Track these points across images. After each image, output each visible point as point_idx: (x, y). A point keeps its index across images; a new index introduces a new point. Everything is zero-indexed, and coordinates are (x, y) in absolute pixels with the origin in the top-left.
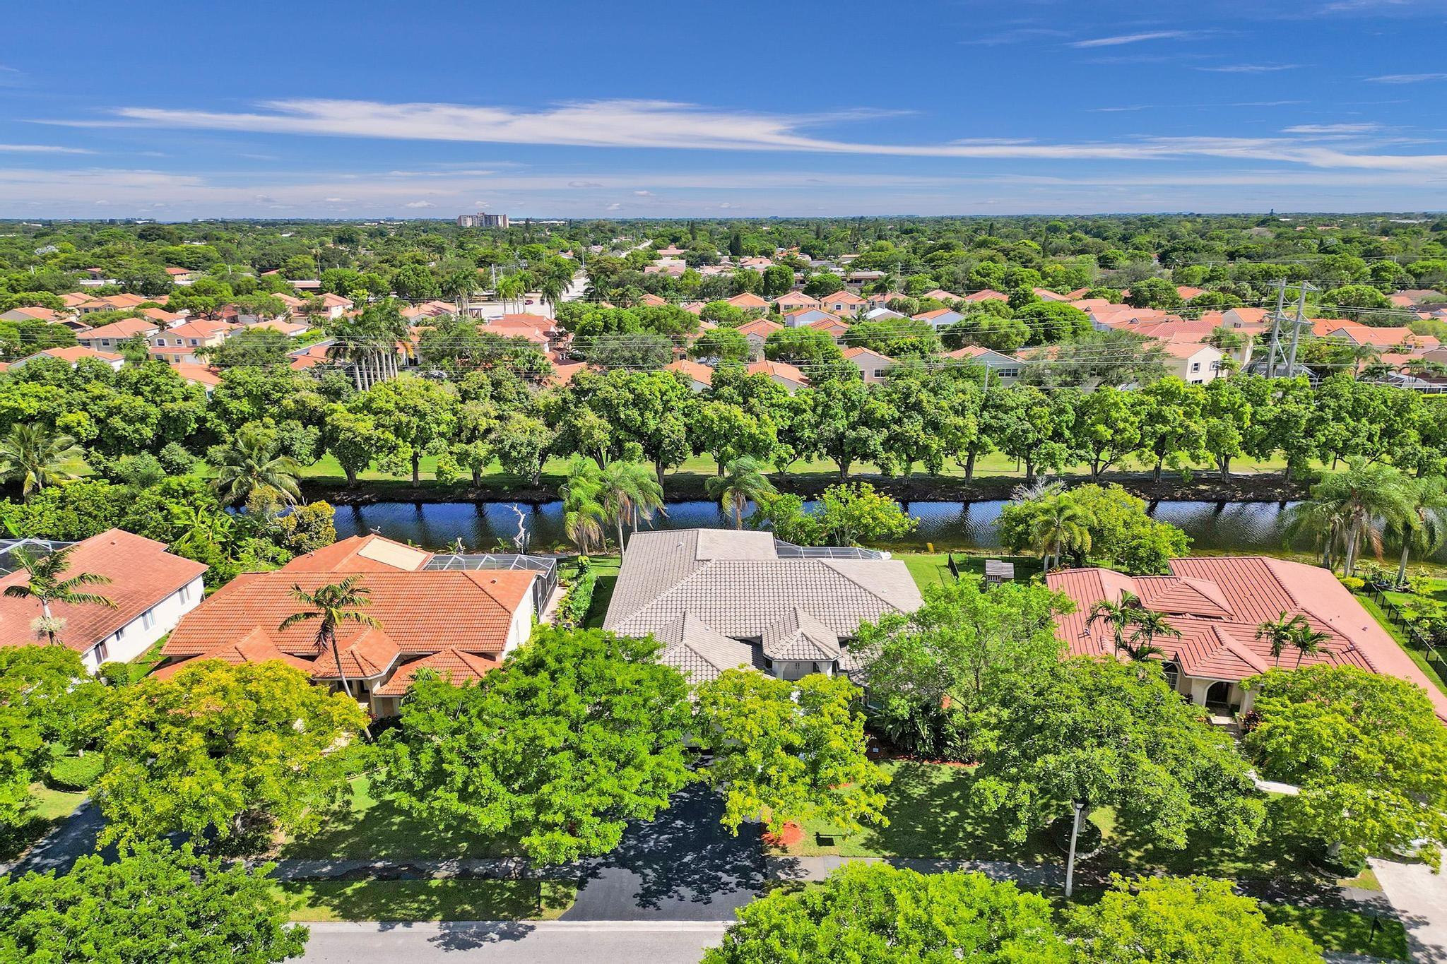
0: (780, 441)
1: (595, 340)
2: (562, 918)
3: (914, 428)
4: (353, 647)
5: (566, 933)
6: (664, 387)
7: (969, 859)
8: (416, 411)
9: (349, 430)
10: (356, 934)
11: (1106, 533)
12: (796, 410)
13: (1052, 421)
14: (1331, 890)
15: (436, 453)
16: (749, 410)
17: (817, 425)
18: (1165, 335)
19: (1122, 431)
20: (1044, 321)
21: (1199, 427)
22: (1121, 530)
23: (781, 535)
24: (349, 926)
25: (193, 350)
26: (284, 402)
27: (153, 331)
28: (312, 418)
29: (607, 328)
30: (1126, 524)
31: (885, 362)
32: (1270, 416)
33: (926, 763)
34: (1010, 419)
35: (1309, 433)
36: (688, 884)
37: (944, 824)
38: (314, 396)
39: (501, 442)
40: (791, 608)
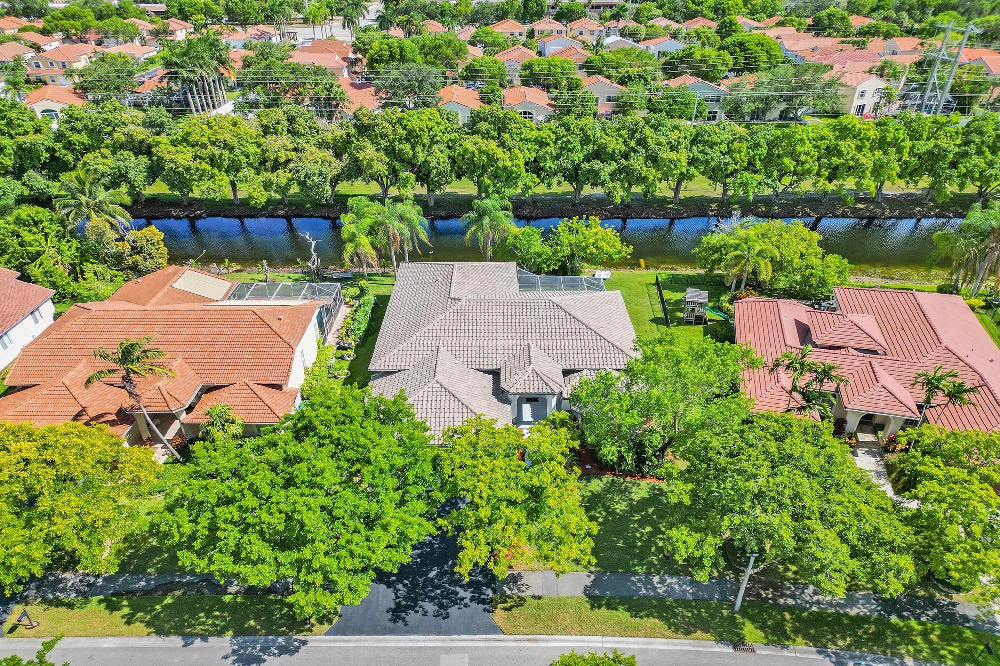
0: (527, 171)
1: (381, 68)
2: (327, 634)
3: (637, 162)
4: (160, 384)
5: (330, 648)
6: (430, 124)
7: (659, 574)
8: (226, 146)
9: (172, 161)
10: (160, 649)
11: (785, 264)
12: (541, 143)
13: (748, 153)
14: (948, 605)
15: (246, 181)
16: (502, 144)
17: (557, 157)
18: (839, 63)
19: (804, 163)
20: (745, 50)
21: (867, 160)
22: (797, 260)
23: (522, 263)
24: (156, 641)
25: (63, 72)
26: (116, 135)
27: (30, 54)
28: (142, 149)
29: (392, 57)
30: (802, 256)
31: (617, 90)
32: (923, 150)
33: (628, 479)
34: (715, 153)
35: (954, 165)
36: (432, 599)
37: (640, 539)
38: (140, 129)
39: (298, 171)
40: (526, 344)
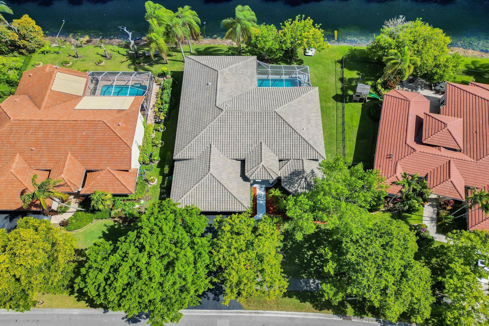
4: (63, 176)
24: (95, 311)
37: (306, 258)
40: (260, 143)
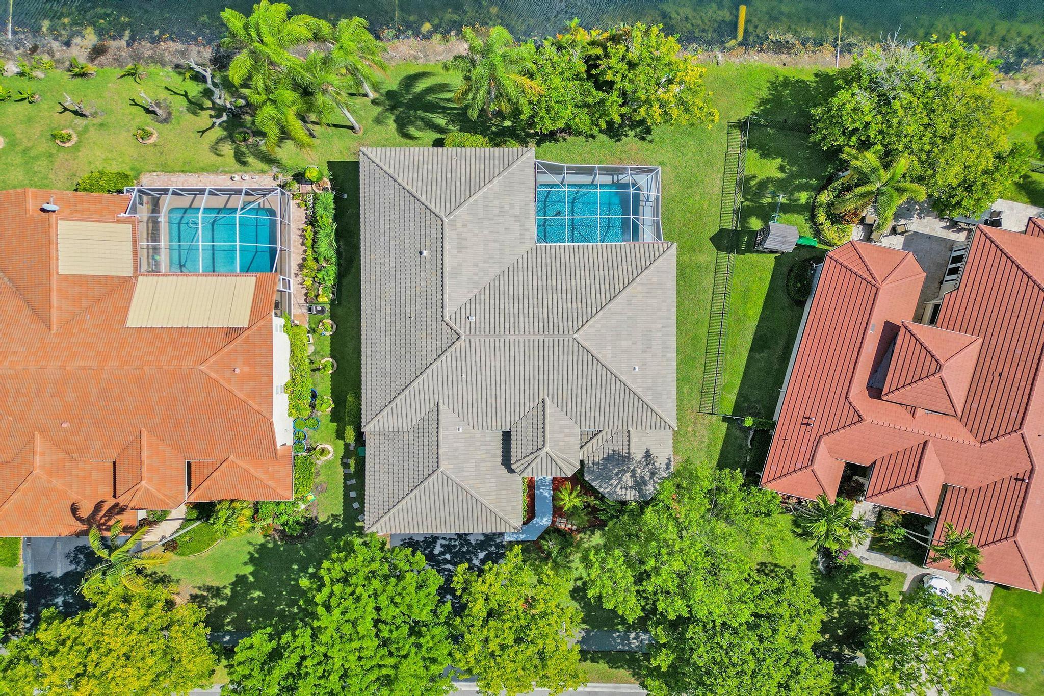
4: (144, 484)
40: (541, 400)
